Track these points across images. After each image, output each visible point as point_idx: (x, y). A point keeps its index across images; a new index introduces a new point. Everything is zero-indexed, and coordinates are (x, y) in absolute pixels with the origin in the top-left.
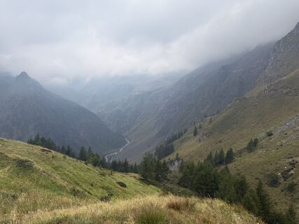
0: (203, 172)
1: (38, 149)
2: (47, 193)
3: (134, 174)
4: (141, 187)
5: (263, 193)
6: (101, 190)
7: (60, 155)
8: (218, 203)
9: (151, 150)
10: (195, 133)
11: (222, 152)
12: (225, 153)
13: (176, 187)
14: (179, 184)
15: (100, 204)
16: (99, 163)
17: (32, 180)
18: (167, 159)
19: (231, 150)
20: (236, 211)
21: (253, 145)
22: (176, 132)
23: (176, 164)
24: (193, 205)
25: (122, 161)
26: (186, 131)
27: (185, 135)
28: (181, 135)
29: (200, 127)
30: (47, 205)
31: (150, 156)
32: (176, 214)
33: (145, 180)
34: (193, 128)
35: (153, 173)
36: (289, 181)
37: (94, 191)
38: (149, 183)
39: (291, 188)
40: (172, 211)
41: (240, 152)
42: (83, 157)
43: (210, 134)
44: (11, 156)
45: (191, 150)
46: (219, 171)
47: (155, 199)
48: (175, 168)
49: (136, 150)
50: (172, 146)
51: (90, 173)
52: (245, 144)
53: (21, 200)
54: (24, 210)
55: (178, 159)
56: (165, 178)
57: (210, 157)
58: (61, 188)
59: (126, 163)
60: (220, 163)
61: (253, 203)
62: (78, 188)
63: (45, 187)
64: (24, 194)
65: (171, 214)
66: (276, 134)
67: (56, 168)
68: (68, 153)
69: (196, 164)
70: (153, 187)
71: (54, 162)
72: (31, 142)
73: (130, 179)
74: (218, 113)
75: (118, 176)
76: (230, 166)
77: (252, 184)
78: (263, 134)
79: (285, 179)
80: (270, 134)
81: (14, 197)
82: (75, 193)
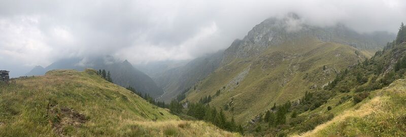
0: (198, 108)
1: (129, 92)
2: (132, 112)
3: (167, 109)
4: (170, 116)
5: (223, 114)
6: (153, 115)
7: (137, 96)
8: (202, 122)
9: (175, 97)
10: (195, 89)
11: (206, 97)
12: (208, 97)
13: (186, 116)
14: (187, 114)
15: (152, 122)
16: (152, 102)
17: (127, 105)
18: (182, 102)
19: (210, 96)
20: (208, 125)
21: (218, 93)
22: (186, 88)
23: (187, 104)
24: (189, 125)
25: (162, 102)
26: (191, 88)
27: (191, 90)
28: (189, 89)
29: (197, 86)
30: (132, 118)
31: (175, 100)
32: (182, 130)
33: (172, 112)
34: (194, 87)
35: (176, 109)
36: (232, 107)
37: (150, 116)
38: (174, 114)
39: (232, 110)
40: (180, 128)
41: (214, 96)
42: (146, 98)
43: (201, 89)
44: (121, 93)
45: (193, 97)
46: (205, 106)
47: (174, 122)
48: (186, 106)
49: (168, 97)
50: (185, 95)
51: (149, 106)
52: (215, 93)
53: (123, 112)
54: (124, 117)
55: (187, 102)
56: (181, 111)
57: (201, 100)
58: (137, 111)
59: (164, 104)
60: (206, 102)
61: (219, 119)
62: (143, 113)
63: (132, 109)
64: (124, 110)
65: (179, 130)
66: (226, 87)
67: (136, 102)
68: (140, 95)
69: (195, 104)
70: (176, 116)
71: (135, 99)
72: (127, 89)
73: (165, 111)
74: (204, 79)
75: (160, 110)
76: (210, 103)
77: (218, 110)
78: (222, 88)
79: (230, 106)
80: (224, 88)
81: (121, 111)
82: (142, 115)
